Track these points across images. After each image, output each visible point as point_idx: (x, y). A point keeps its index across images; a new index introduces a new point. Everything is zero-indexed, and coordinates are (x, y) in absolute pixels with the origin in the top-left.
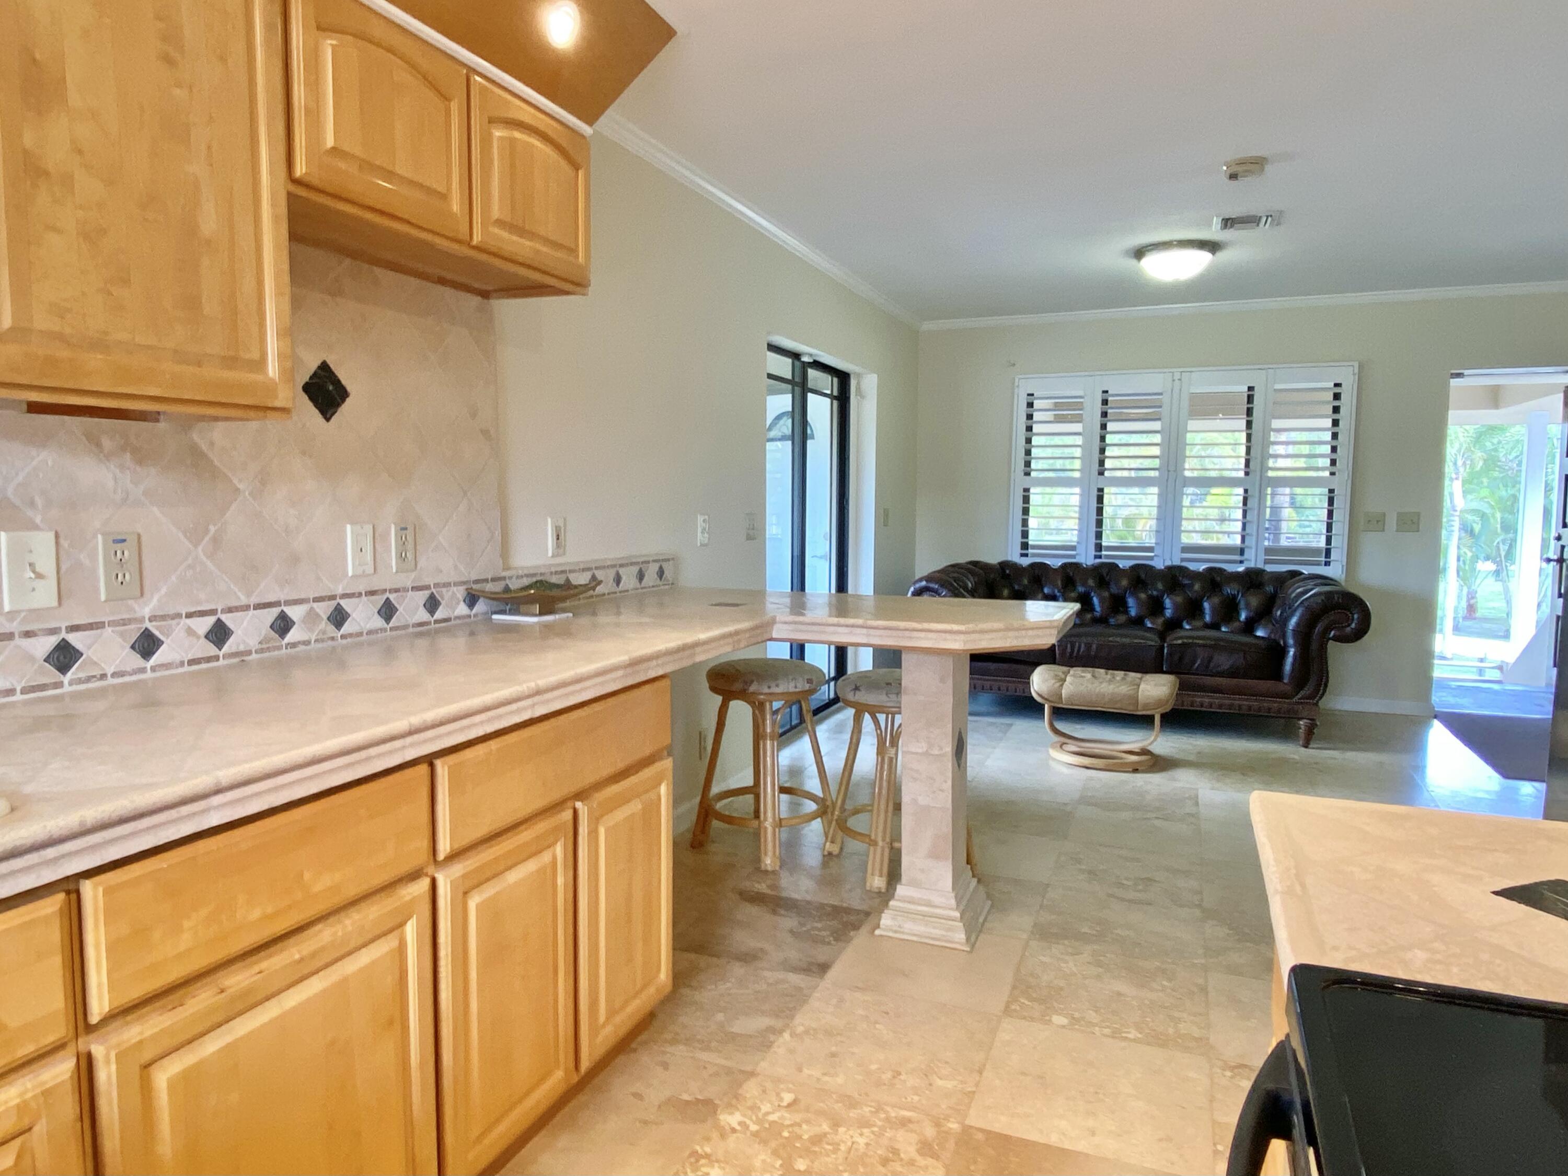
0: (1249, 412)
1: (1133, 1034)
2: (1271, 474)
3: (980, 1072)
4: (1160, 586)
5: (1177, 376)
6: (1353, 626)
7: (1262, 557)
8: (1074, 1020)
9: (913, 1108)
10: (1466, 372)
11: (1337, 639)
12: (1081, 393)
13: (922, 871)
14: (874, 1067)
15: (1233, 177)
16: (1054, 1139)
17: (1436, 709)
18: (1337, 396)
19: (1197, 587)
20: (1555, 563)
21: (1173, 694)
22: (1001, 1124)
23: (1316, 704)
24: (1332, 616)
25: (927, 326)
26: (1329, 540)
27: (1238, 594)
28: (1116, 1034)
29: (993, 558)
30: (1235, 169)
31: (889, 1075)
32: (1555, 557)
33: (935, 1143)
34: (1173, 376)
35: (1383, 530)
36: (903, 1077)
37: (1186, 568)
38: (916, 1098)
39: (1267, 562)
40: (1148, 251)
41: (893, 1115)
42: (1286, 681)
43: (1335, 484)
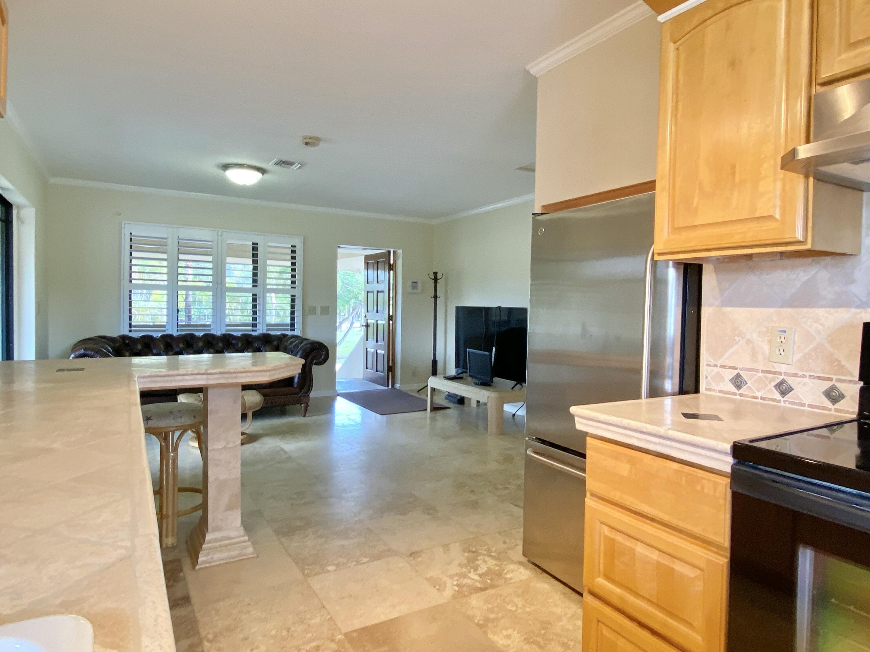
0: (255, 256)
1: (365, 560)
2: (268, 287)
3: (324, 607)
4: (221, 345)
5: (220, 233)
6: (323, 357)
7: (265, 328)
8: (337, 565)
9: (312, 640)
10: (341, 246)
11: (317, 364)
12: (165, 236)
13: (222, 520)
14: (273, 632)
15: (307, 143)
16: (383, 618)
17: (338, 392)
18: (293, 252)
19: (240, 345)
20: (365, 327)
21: (262, 400)
22: (358, 624)
23: (309, 396)
24: (313, 354)
25: (53, 180)
26: (293, 319)
27: (261, 347)
28: (358, 563)
29: (114, 334)
30: (308, 140)
31: (285, 633)
32: (365, 324)
33: (341, 649)
34: (218, 233)
35: (315, 314)
36: (292, 629)
37: (232, 335)
38: (310, 635)
39: (268, 330)
40: (232, 167)
41: (308, 648)
42: (295, 386)
43: (294, 292)
